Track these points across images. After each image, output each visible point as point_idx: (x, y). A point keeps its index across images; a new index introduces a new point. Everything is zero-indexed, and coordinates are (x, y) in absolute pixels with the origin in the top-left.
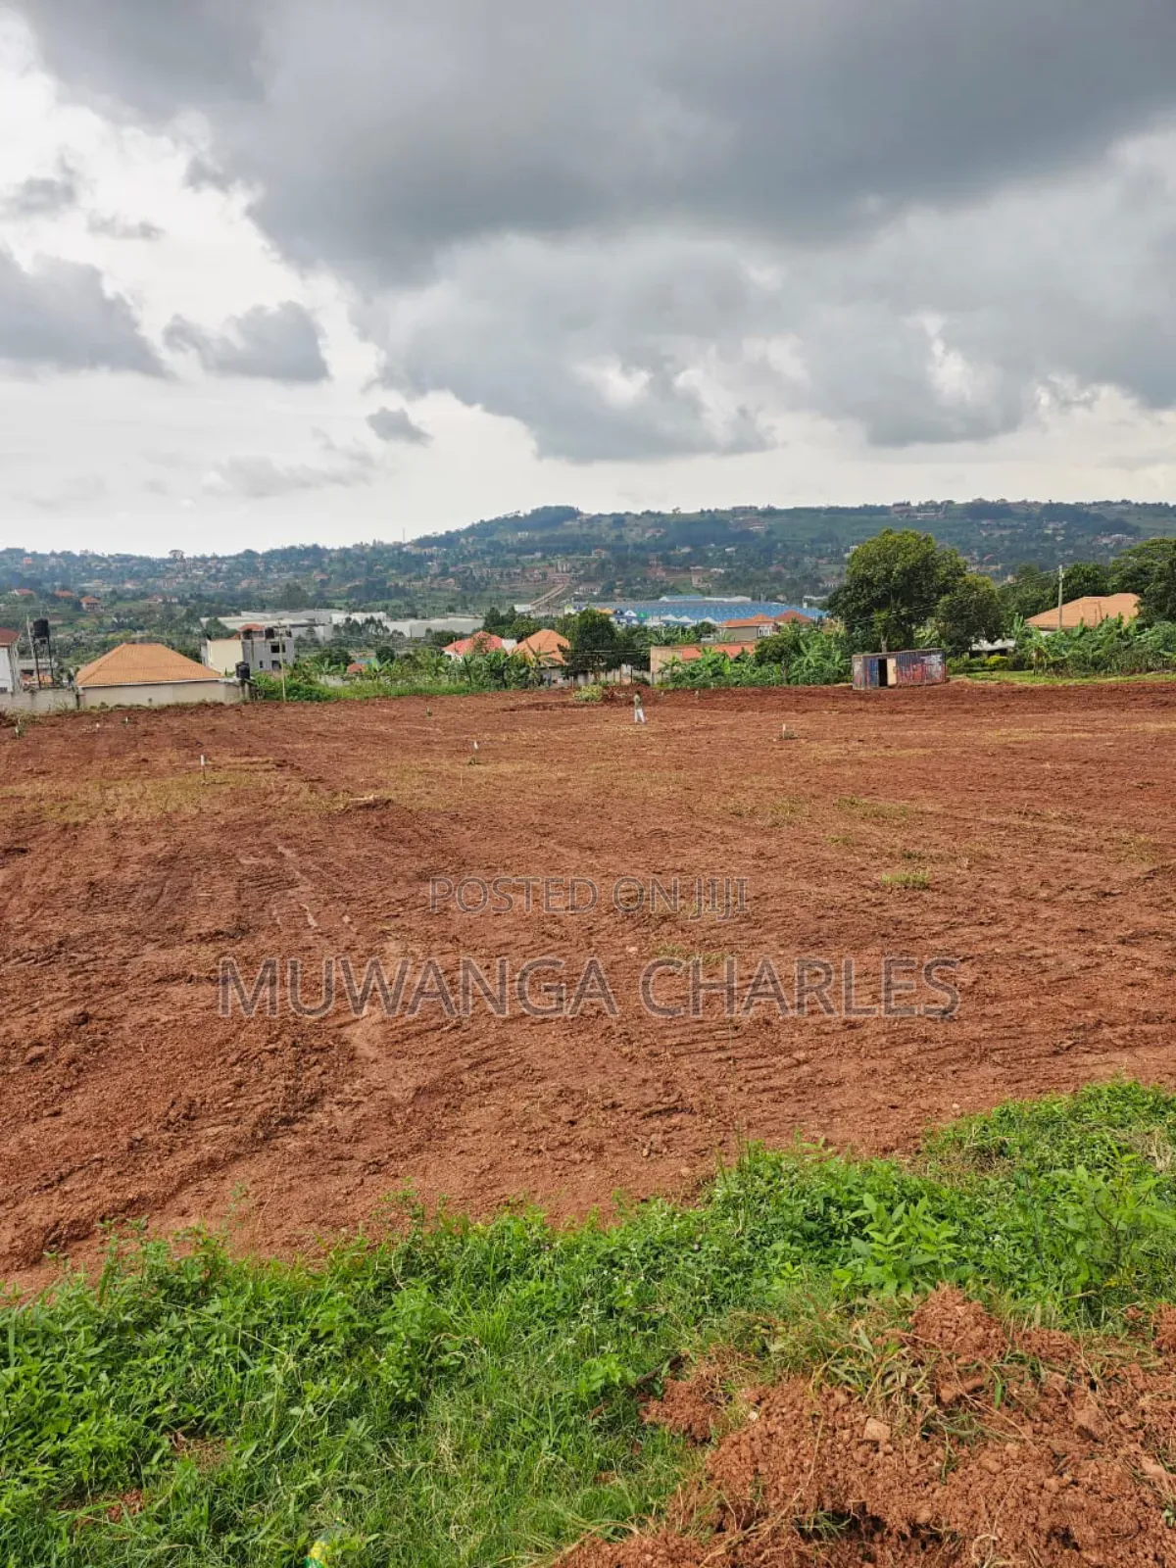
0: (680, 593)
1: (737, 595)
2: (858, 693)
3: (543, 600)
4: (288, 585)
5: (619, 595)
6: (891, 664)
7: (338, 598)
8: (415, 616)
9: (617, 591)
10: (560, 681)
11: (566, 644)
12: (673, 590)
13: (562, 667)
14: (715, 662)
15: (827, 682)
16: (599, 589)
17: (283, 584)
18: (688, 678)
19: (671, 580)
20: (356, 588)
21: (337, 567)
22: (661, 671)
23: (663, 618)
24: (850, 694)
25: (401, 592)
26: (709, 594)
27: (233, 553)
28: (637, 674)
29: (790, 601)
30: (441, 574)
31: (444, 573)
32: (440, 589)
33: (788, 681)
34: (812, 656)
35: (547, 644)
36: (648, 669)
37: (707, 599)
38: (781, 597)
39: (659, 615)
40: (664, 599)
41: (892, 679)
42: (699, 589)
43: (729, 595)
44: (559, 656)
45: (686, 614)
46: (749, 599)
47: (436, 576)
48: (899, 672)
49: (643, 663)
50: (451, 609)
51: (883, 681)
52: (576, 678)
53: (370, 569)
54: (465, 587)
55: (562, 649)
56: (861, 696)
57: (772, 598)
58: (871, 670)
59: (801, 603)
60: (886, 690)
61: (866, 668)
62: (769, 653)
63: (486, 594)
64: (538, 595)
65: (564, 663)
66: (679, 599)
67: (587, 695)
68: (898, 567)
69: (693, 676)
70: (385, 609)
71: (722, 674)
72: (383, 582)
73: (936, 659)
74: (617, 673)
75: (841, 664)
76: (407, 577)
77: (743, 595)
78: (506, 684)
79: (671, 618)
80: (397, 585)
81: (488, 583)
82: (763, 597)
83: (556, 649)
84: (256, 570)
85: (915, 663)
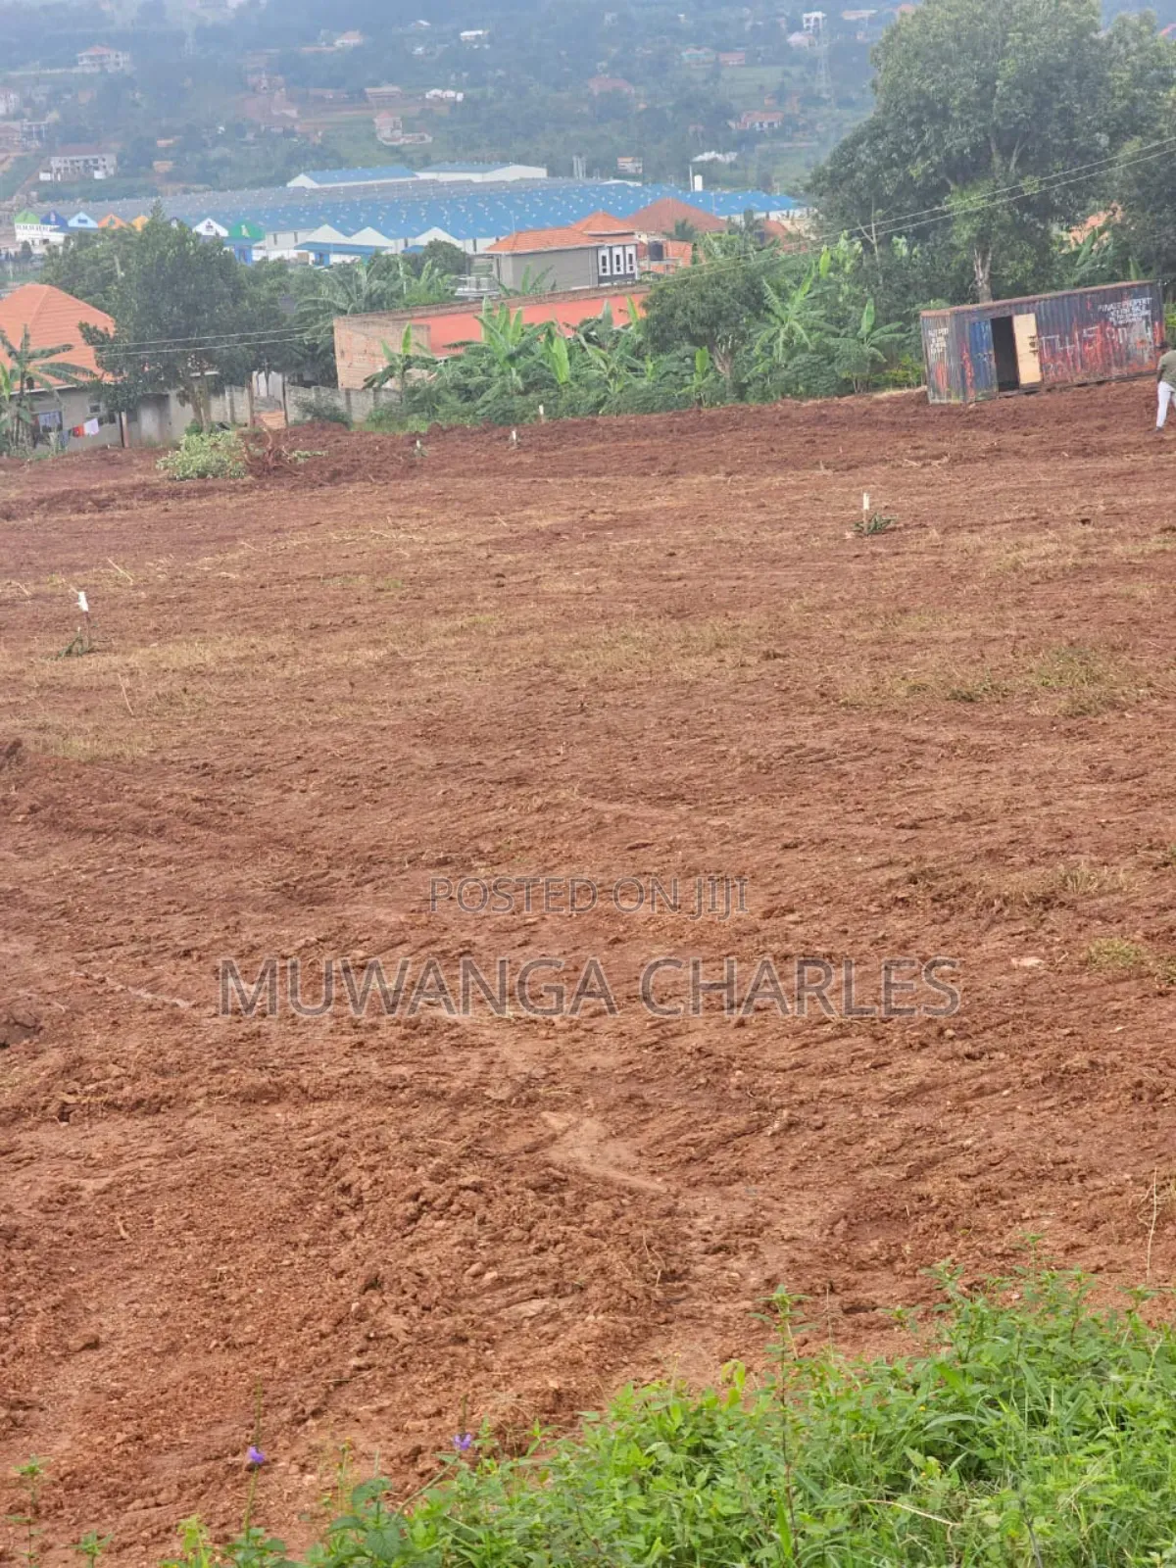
1: (505, 161)
2: (948, 411)
5: (169, 177)
6: (1025, 327)
9: (162, 166)
10: (91, 428)
11: (104, 322)
12: (324, 158)
13: (97, 389)
14: (525, 350)
15: (846, 388)
16: (109, 161)
18: (452, 399)
19: (311, 128)
22: (373, 385)
23: (305, 237)
24: (917, 417)
26: (426, 163)
28: (310, 395)
29: (654, 173)
33: (741, 390)
34: (795, 314)
36: (329, 378)
37: (424, 176)
38: (627, 164)
39: (294, 226)
40: (302, 181)
41: (1029, 370)
42: (396, 150)
43: (485, 163)
44: (85, 356)
45: (373, 222)
46: (541, 173)
48: (1046, 353)
49: (313, 365)
51: (1009, 379)
52: (133, 417)
55: (90, 335)
56: (971, 420)
57: (602, 166)
58: (975, 347)
59: (685, 178)
60: (1014, 401)
61: (963, 342)
62: (681, 318)
65: (108, 379)
66: (341, 183)
67: (200, 460)
69: (467, 394)
71: (552, 383)
73: (1135, 310)
74: (241, 399)
75: (879, 336)
77: (522, 160)
79: (326, 234)
82: (579, 165)
83: (77, 338)
85: (1086, 322)
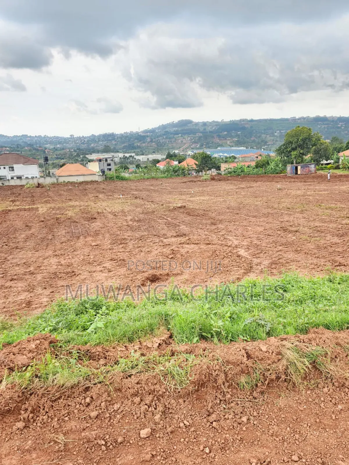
0: (223, 146)
1: (241, 147)
2: (289, 177)
3: (181, 149)
4: (105, 146)
6: (299, 168)
7: (120, 149)
8: (143, 154)
9: (204, 146)
10: (194, 174)
12: (221, 146)
13: (195, 170)
14: (242, 168)
15: (277, 173)
16: (199, 145)
17: (104, 145)
18: (233, 173)
19: (220, 142)
20: (126, 146)
21: (119, 139)
22: (225, 171)
23: (219, 154)
24: (286, 177)
25: (139, 147)
26: (233, 147)
27: (89, 135)
28: (218, 171)
29: (258, 148)
30: (150, 142)
31: (151, 141)
32: (150, 146)
33: (265, 173)
34: (272, 165)
35: (190, 163)
36: (220, 170)
37: (232, 148)
38: (255, 148)
39: (218, 153)
40: (219, 148)
41: (299, 172)
42: (229, 145)
43: (239, 147)
44: (195, 166)
45: (226, 153)
46: (245, 148)
47: (149, 142)
48: (302, 171)
49: (218, 168)
50: (154, 152)
51: (297, 173)
52: (199, 173)
53: (129, 140)
54: (158, 145)
55: (196, 164)
56: (292, 178)
57: (252, 148)
58: (293, 170)
59: (261, 149)
60: (297, 176)
61: (292, 169)
62: (259, 165)
63: (164, 148)
64: (180, 148)
65: (197, 169)
66: (223, 148)
67: (205, 178)
68: (301, 138)
69: (235, 172)
70: (134, 152)
71: (244, 171)
72: (133, 144)
73: (313, 166)
74: (210, 171)
75: (282, 168)
76: (140, 142)
77: (243, 147)
78: (178, 175)
79: (221, 154)
80: (137, 145)
81: (165, 144)
82: (249, 147)
83: (194, 164)
84: (96, 141)
85: (306, 167)
